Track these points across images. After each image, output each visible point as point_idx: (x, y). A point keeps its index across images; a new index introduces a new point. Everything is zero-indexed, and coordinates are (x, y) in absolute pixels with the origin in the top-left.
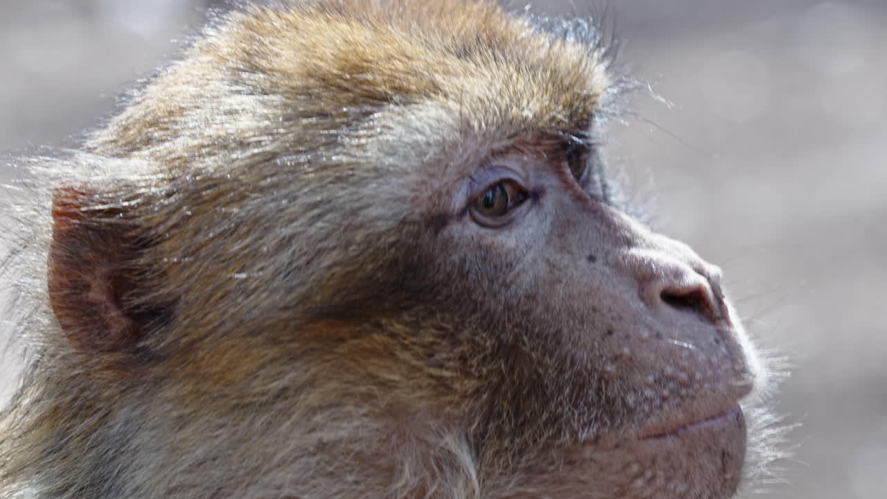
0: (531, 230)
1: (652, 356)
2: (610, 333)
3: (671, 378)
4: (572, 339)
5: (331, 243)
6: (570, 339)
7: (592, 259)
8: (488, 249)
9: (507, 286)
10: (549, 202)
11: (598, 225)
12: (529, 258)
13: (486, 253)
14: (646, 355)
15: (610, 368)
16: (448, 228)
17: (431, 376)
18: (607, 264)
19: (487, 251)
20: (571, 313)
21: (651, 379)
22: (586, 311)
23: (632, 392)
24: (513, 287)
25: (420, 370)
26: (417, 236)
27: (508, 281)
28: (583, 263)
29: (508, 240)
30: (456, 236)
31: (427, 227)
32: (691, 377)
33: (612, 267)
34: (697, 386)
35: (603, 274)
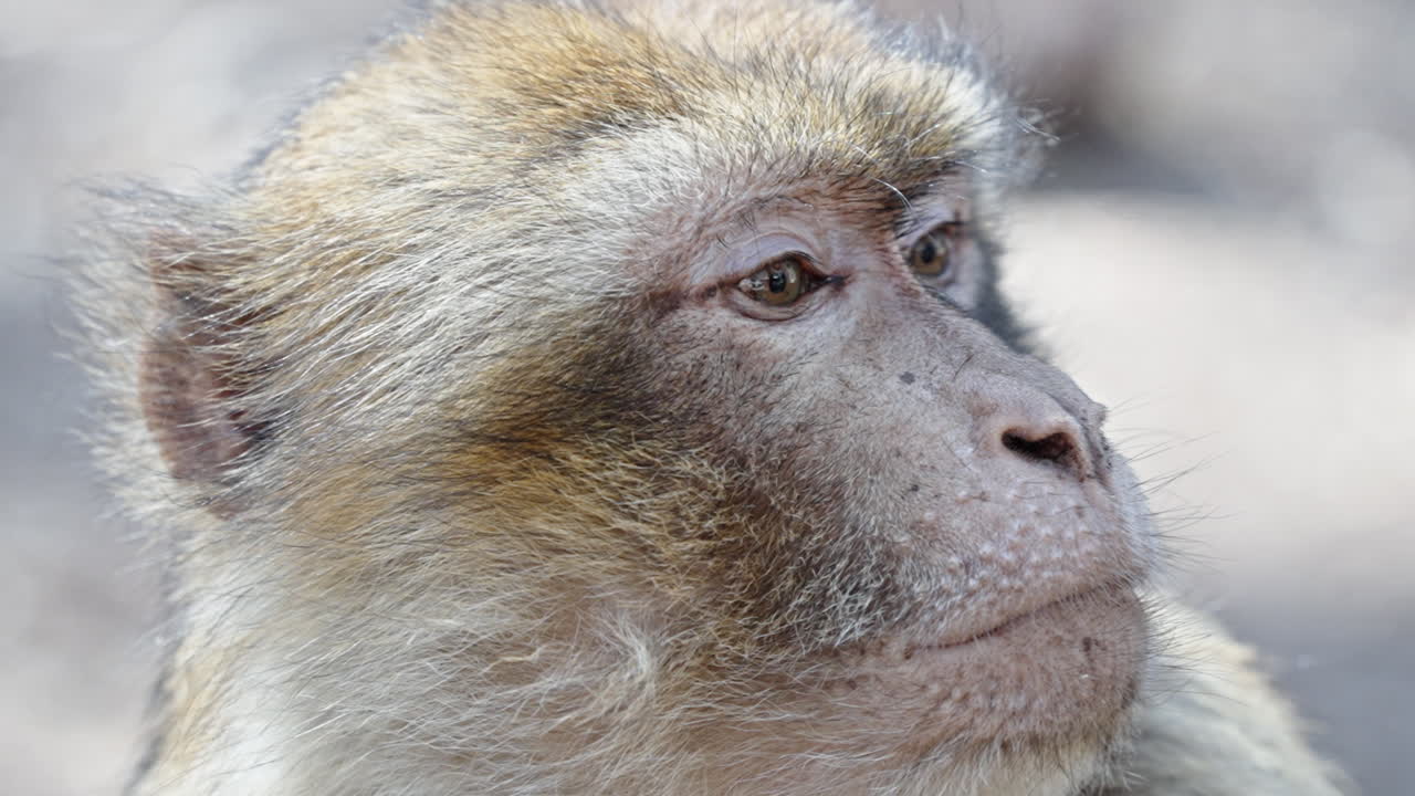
0: (820, 330)
1: (966, 527)
2: (915, 488)
3: (987, 561)
4: (859, 494)
5: (500, 323)
6: (855, 493)
7: (908, 378)
8: (744, 350)
9: (767, 408)
10: (857, 293)
11: (927, 330)
12: (809, 369)
13: (739, 357)
14: (959, 523)
15: (903, 539)
16: (681, 312)
17: (619, 532)
18: (929, 386)
19: (741, 354)
20: (860, 455)
21: (955, 560)
22: (885, 456)
23: (925, 579)
24: (777, 410)
25: (600, 522)
26: (628, 320)
27: (770, 400)
28: (893, 383)
29: (780, 339)
30: (692, 325)
31: (645, 307)
32: (1022, 561)
33: (936, 392)
34: (1028, 573)
35: (921, 400)
